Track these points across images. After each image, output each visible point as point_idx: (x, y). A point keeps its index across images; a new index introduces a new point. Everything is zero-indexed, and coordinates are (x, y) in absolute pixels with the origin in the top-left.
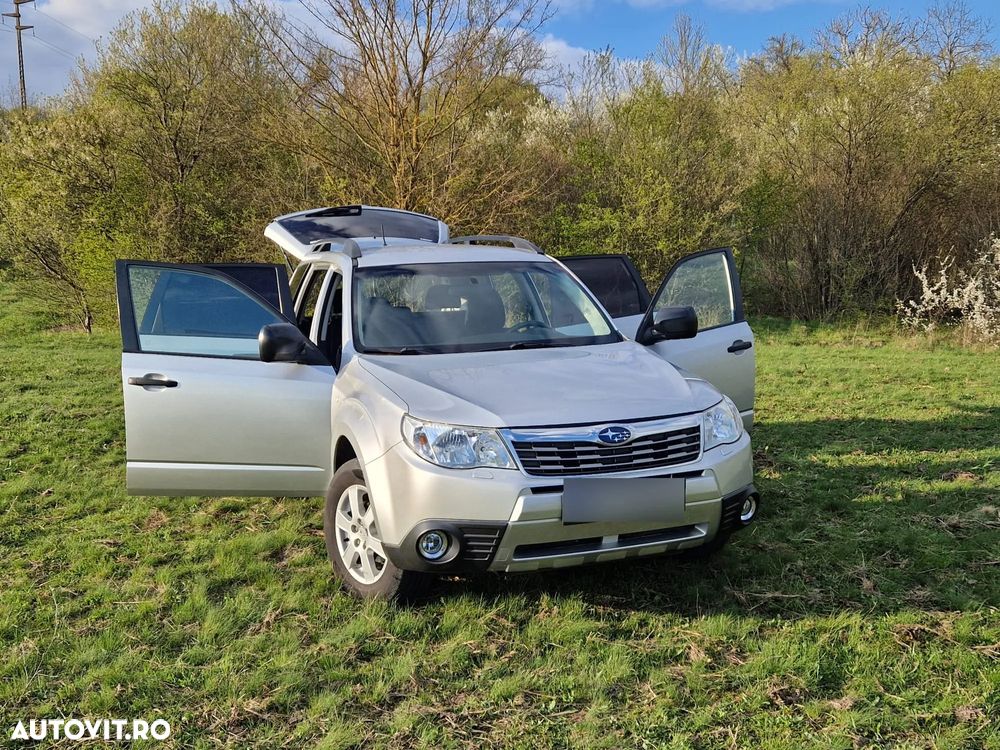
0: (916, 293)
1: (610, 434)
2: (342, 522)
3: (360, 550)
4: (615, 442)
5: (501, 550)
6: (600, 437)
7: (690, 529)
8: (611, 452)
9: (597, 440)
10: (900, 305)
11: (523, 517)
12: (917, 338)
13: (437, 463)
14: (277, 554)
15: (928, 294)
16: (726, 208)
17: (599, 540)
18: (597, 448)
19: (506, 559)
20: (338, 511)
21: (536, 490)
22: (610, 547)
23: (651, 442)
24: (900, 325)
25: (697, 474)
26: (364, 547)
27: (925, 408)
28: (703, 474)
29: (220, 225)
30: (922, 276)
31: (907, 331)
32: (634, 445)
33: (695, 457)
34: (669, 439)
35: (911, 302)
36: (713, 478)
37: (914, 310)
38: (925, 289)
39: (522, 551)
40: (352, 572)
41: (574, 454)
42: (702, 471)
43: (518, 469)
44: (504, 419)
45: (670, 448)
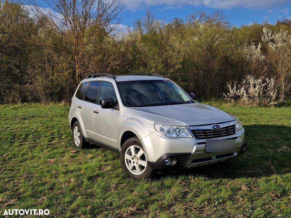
0: (229, 92)
1: (215, 127)
2: (127, 157)
3: (135, 165)
4: (217, 129)
5: (188, 161)
6: (213, 128)
7: (233, 154)
9: (212, 129)
10: (224, 95)
11: (196, 151)
12: (229, 104)
13: (168, 136)
14: (100, 168)
15: (231, 91)
17: (211, 157)
18: (212, 131)
19: (189, 164)
20: (126, 153)
21: (199, 144)
22: (214, 160)
24: (224, 100)
25: (236, 138)
26: (137, 164)
28: (238, 138)
30: (230, 87)
31: (227, 102)
32: (221, 130)
33: (235, 133)
34: (229, 128)
35: (228, 94)
36: (240, 139)
37: (228, 96)
38: (230, 90)
39: (194, 161)
40: (131, 172)
41: (207, 133)
42: (238, 137)
43: (193, 138)
44: (187, 123)
45: (230, 131)
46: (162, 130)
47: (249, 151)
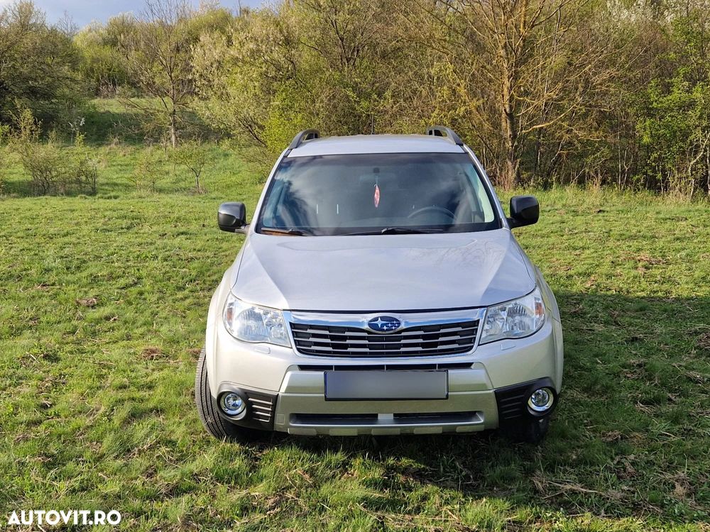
1: (379, 322)
4: (383, 330)
5: (278, 415)
6: (370, 325)
7: (470, 415)
8: (381, 339)
9: (366, 327)
11: (289, 389)
13: (234, 335)
17: (376, 416)
18: (365, 334)
21: (303, 368)
22: (386, 422)
23: (422, 333)
25: (467, 365)
28: (472, 367)
32: (403, 334)
33: (468, 349)
36: (483, 371)
39: (297, 418)
41: (345, 338)
42: (472, 364)
43: (292, 348)
45: (441, 339)
46: (228, 312)
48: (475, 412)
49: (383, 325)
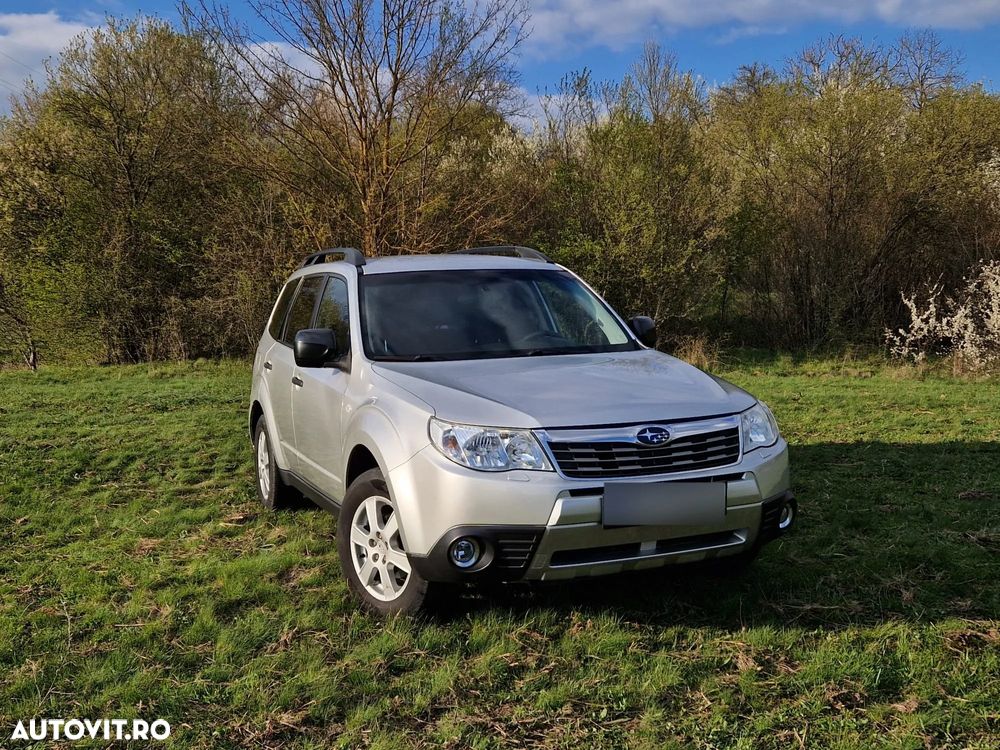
0: (906, 322)
1: (649, 435)
2: (357, 536)
3: (379, 565)
4: (654, 443)
5: (537, 556)
6: (639, 438)
7: (728, 536)
8: (649, 454)
9: (636, 441)
10: (889, 334)
11: (562, 520)
12: (907, 368)
13: (469, 465)
14: (283, 575)
15: (917, 322)
16: (711, 234)
17: (637, 546)
18: (635, 450)
19: (542, 567)
20: (354, 524)
21: (575, 493)
22: (648, 553)
23: (689, 444)
24: (889, 354)
25: (737, 477)
26: (384, 562)
27: (928, 432)
28: (744, 477)
29: (179, 253)
30: (911, 304)
31: (897, 361)
32: (673, 446)
33: (735, 459)
34: (708, 441)
35: (901, 331)
36: (754, 481)
37: (903, 339)
38: (914, 317)
39: (559, 557)
40: (369, 589)
41: (613, 455)
42: (743, 473)
43: (555, 471)
44: (538, 420)
45: (709, 450)
46: (450, 441)
47: (865, 532)
48: (733, 531)
49: (652, 437)
